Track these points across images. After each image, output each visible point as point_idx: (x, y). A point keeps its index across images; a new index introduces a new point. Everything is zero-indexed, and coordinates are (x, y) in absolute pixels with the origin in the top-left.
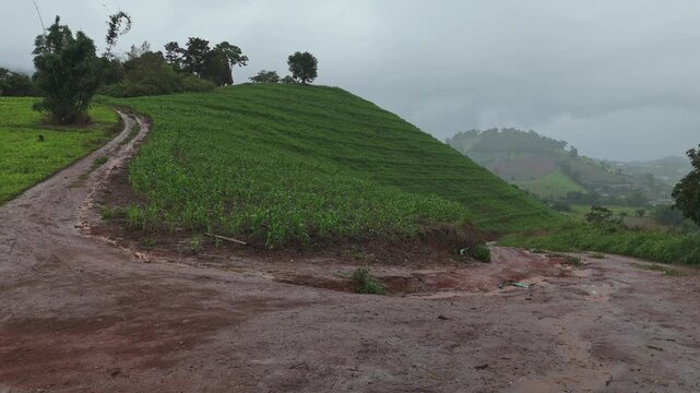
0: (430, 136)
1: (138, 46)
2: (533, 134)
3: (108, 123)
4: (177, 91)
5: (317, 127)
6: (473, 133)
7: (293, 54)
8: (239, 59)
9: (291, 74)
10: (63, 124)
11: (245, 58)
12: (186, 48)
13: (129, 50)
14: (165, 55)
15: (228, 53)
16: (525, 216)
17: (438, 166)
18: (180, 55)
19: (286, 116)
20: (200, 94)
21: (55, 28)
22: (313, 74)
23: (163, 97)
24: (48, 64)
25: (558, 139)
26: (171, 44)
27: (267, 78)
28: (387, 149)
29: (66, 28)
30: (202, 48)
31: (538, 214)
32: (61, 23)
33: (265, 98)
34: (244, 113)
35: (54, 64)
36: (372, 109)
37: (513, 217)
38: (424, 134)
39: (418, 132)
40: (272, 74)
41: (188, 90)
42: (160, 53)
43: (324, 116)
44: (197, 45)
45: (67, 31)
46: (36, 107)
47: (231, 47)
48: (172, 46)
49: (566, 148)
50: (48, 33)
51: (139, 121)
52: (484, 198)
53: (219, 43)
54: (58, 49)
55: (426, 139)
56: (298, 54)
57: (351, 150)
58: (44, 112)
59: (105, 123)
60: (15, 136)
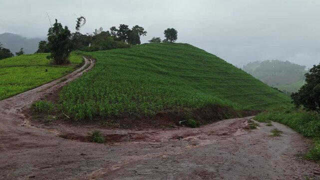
0: (231, 65)
1: (98, 29)
2: (287, 63)
3: (77, 63)
4: (113, 48)
5: (175, 62)
6: (257, 62)
7: (166, 29)
8: (143, 33)
9: (166, 38)
10: (57, 64)
11: (145, 32)
12: (119, 29)
13: (94, 31)
14: (110, 32)
15: (138, 30)
16: (277, 103)
17: (233, 79)
18: (116, 32)
19: (161, 58)
20: (123, 49)
21: (56, 24)
22: (175, 38)
23: (106, 51)
24: (53, 39)
25: (301, 65)
26: (113, 27)
27: (156, 41)
28: (208, 72)
29: (60, 24)
30: (125, 29)
31: (284, 102)
32: (58, 22)
33: (152, 49)
34: (141, 57)
35: (55, 39)
36: (203, 53)
37: (270, 104)
38: (228, 64)
39: (225, 63)
40: (158, 39)
41: (119, 47)
42: (108, 32)
43: (178, 57)
44: (124, 27)
45: (60, 26)
46: (48, 58)
47: (139, 27)
48: (113, 29)
49: (305, 69)
50: (53, 27)
51: (92, 62)
52: (256, 94)
53: (134, 26)
54: (57, 33)
55: (230, 66)
56: (169, 29)
57: (190, 72)
58: (51, 59)
59: (75, 63)
60: (37, 70)
